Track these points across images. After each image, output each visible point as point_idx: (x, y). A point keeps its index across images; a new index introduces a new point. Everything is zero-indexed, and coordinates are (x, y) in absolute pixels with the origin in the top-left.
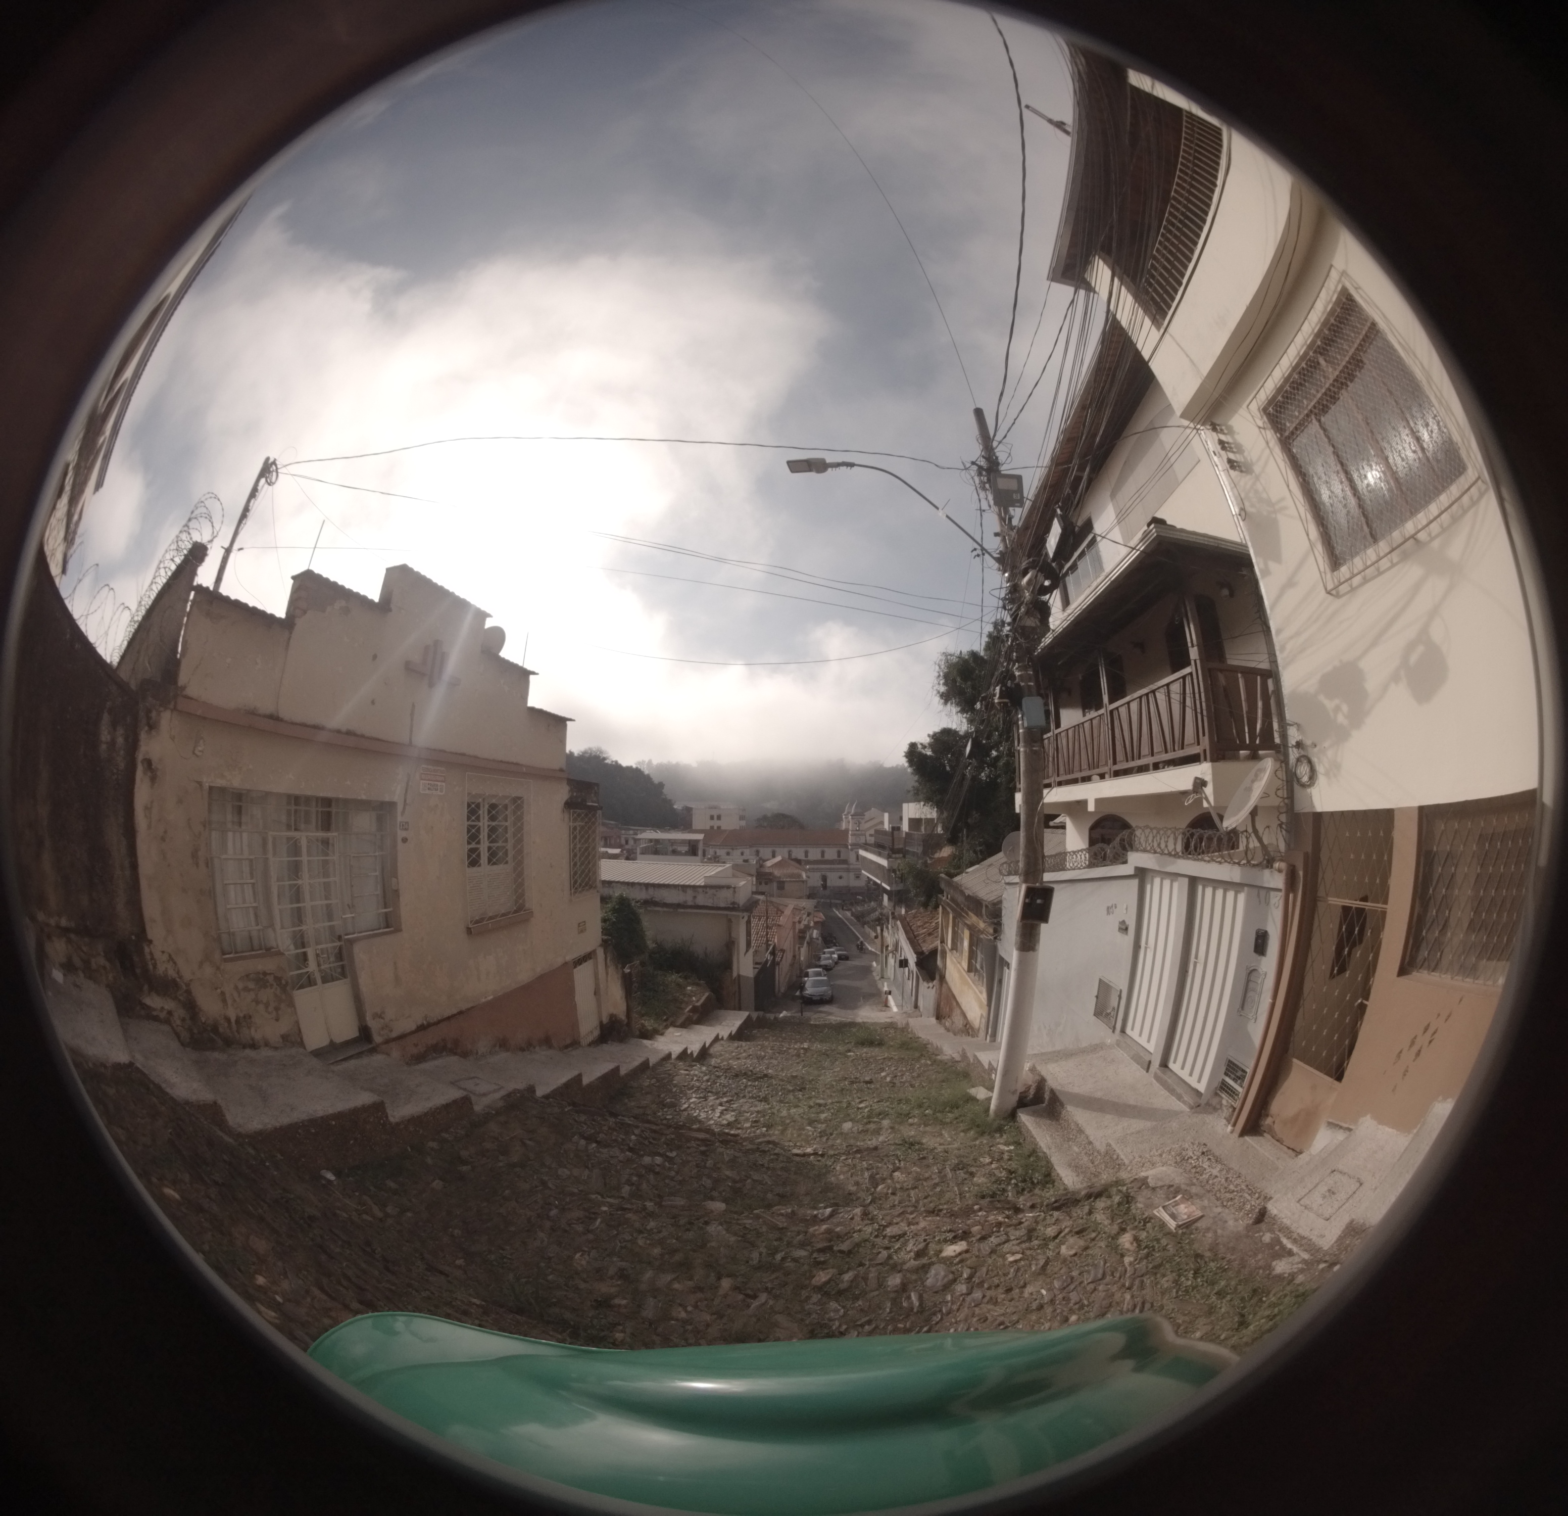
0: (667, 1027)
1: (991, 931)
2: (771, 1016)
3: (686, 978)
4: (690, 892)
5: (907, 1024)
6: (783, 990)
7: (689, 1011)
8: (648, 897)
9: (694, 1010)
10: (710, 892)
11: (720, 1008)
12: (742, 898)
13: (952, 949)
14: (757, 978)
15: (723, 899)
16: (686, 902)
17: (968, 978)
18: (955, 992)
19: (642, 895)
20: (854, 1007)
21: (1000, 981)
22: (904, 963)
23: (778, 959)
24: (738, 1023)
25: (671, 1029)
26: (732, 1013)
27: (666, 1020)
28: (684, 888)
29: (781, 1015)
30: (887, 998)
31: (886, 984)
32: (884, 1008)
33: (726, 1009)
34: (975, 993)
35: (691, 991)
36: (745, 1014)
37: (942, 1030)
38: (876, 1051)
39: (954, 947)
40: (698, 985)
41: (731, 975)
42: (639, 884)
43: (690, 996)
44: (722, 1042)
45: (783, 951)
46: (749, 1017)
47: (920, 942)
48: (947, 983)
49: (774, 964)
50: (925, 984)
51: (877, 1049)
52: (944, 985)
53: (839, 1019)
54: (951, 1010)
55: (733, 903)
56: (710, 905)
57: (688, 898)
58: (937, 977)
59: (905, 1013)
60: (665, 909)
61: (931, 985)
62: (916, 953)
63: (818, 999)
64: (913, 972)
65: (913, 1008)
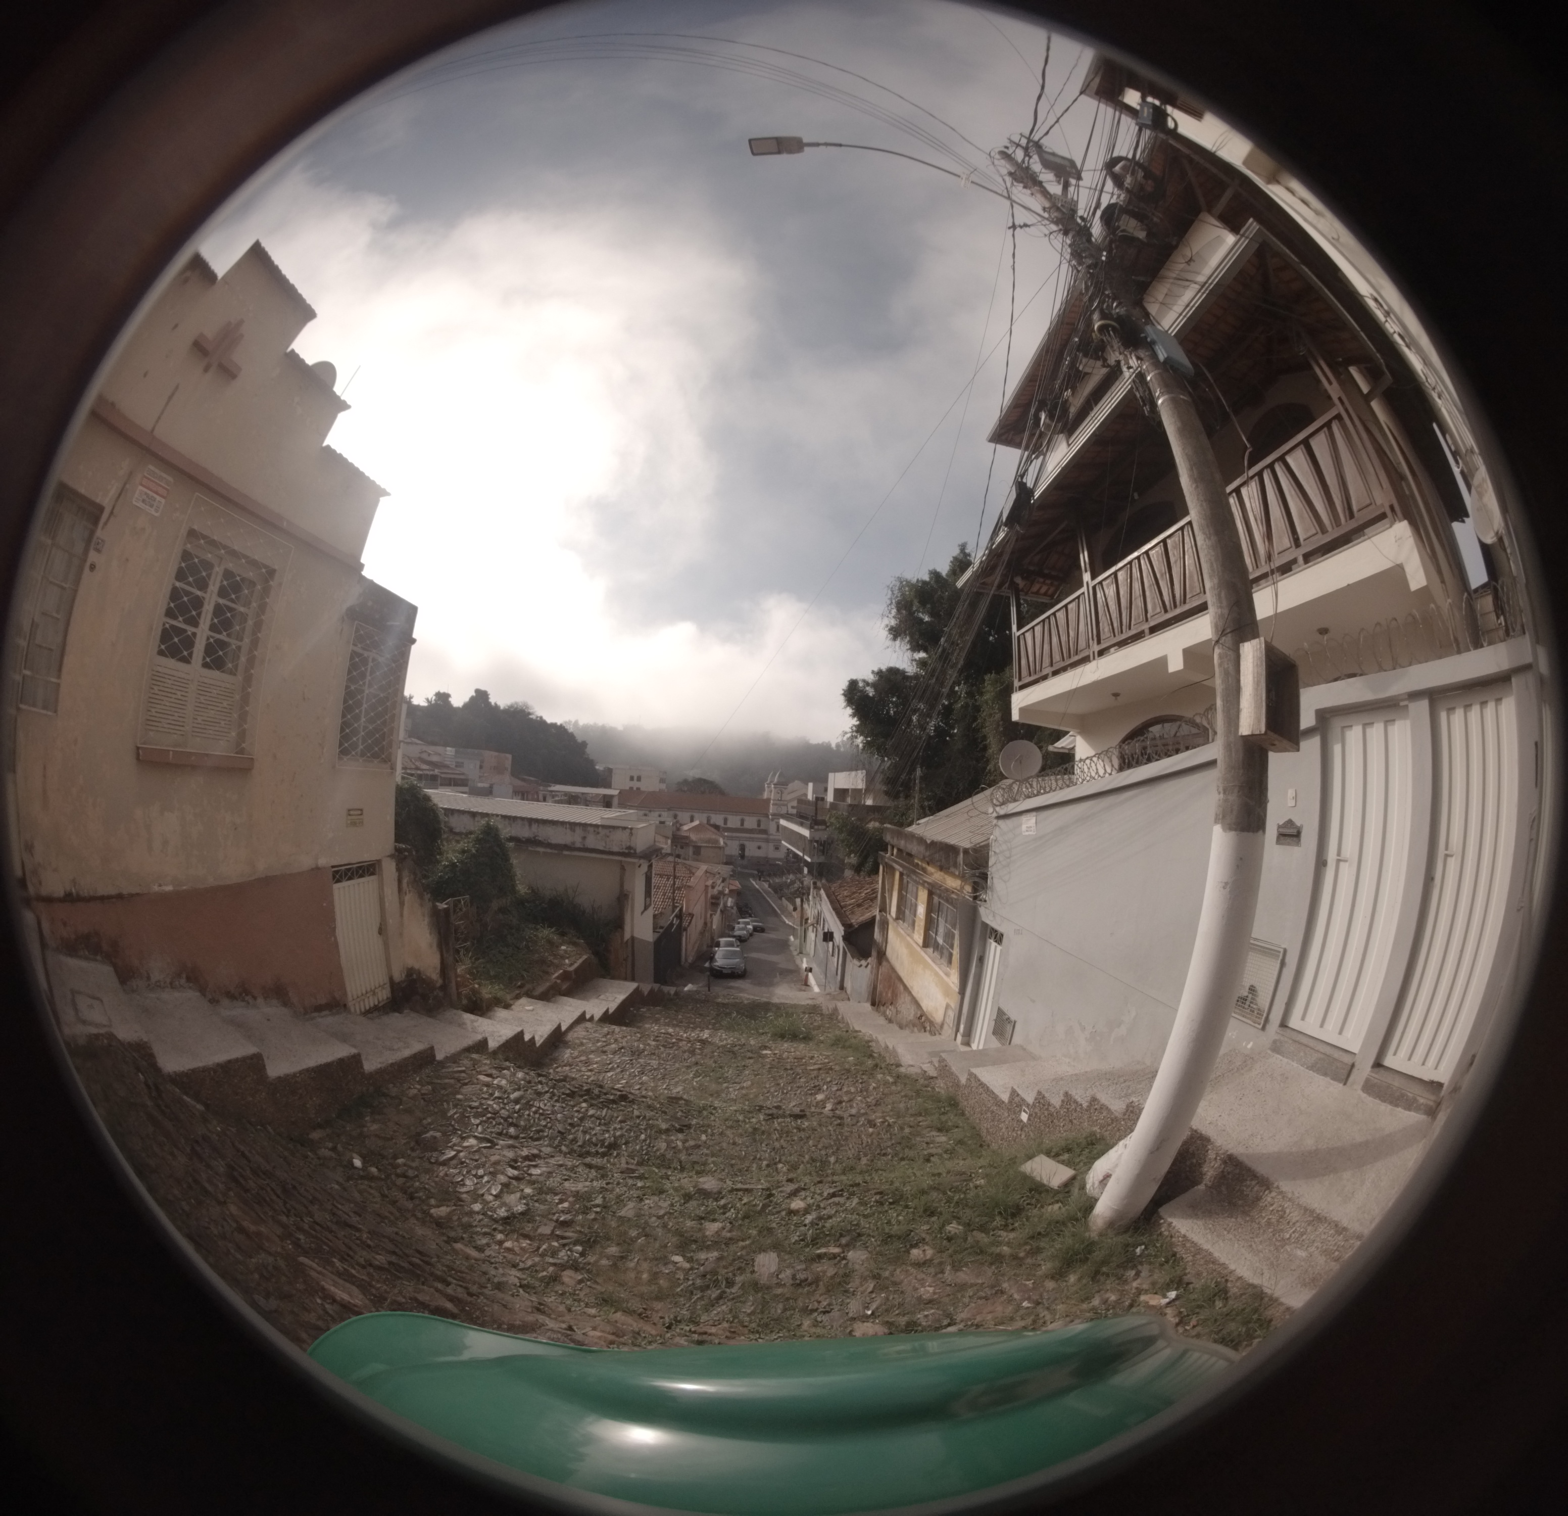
0: (518, 997)
1: (968, 888)
2: (672, 990)
3: (563, 934)
4: (579, 831)
5: (836, 1010)
6: (690, 959)
7: (557, 978)
8: (532, 836)
9: (566, 976)
10: (603, 832)
11: (603, 977)
12: (641, 843)
13: (897, 918)
14: (657, 943)
15: (617, 841)
16: (573, 843)
17: (927, 956)
18: (902, 973)
19: (525, 833)
20: (772, 984)
21: (981, 960)
22: (828, 937)
23: (685, 924)
24: (621, 998)
25: (524, 1000)
26: (616, 983)
27: (520, 987)
28: (573, 826)
29: (686, 989)
30: (807, 976)
31: (805, 960)
32: (804, 988)
33: (613, 978)
34: (936, 974)
35: (565, 951)
36: (633, 986)
37: (882, 1021)
38: (800, 1049)
39: (900, 916)
40: (575, 944)
41: (622, 937)
42: (522, 819)
43: (563, 958)
44: (588, 1025)
45: (691, 915)
46: (637, 991)
47: (848, 913)
48: (888, 961)
49: (681, 929)
50: (856, 962)
51: (802, 1046)
52: (884, 963)
53: (752, 997)
54: (895, 995)
55: (629, 848)
56: (601, 848)
57: (575, 838)
58: (874, 953)
59: (829, 994)
60: (549, 850)
61: (864, 963)
62: (843, 925)
63: (730, 972)
64: (838, 947)
65: (838, 989)
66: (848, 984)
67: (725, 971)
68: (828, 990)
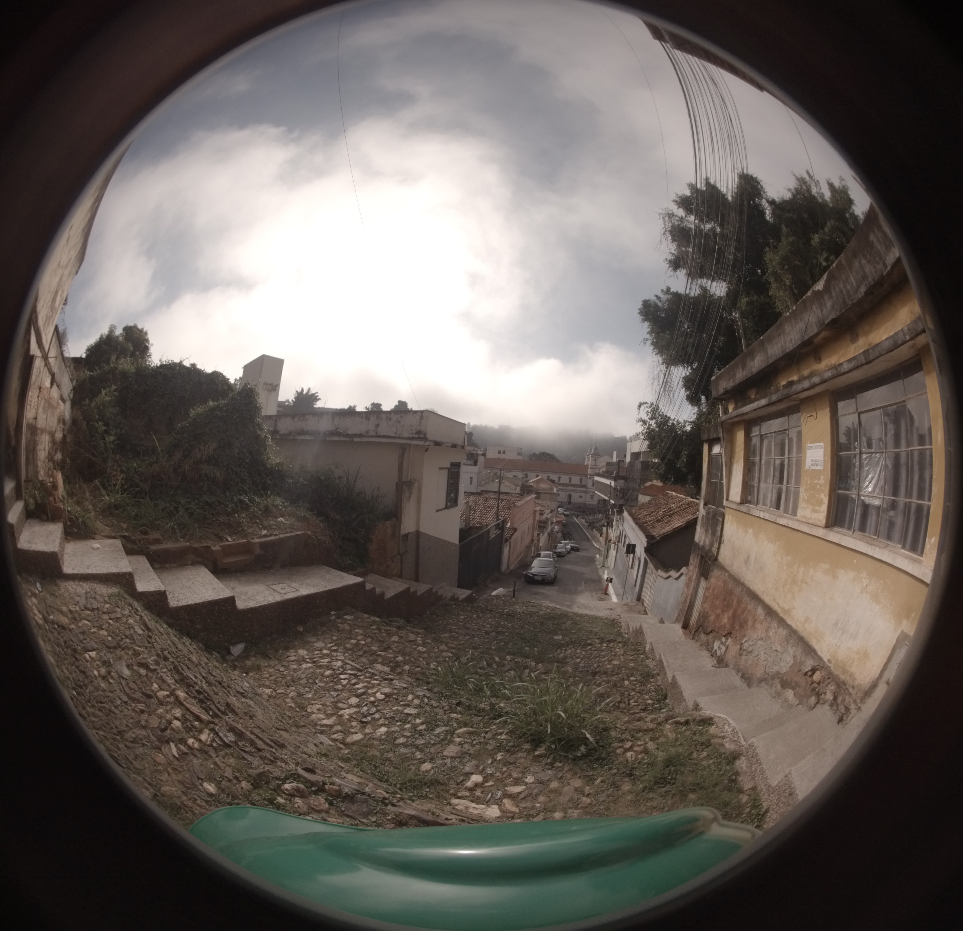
10: (394, 417)
13: (745, 504)
14: (465, 546)
20: (575, 593)
22: (631, 549)
23: (507, 535)
29: (493, 593)
30: (607, 585)
31: (606, 570)
32: (603, 596)
45: (514, 529)
48: (722, 567)
49: (499, 539)
50: (660, 572)
52: (715, 572)
53: (554, 605)
54: (740, 623)
59: (627, 605)
61: (673, 574)
62: (645, 537)
63: (540, 578)
64: (639, 559)
65: (634, 600)
66: (647, 596)
67: (536, 578)
68: (625, 601)
